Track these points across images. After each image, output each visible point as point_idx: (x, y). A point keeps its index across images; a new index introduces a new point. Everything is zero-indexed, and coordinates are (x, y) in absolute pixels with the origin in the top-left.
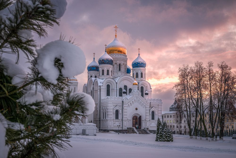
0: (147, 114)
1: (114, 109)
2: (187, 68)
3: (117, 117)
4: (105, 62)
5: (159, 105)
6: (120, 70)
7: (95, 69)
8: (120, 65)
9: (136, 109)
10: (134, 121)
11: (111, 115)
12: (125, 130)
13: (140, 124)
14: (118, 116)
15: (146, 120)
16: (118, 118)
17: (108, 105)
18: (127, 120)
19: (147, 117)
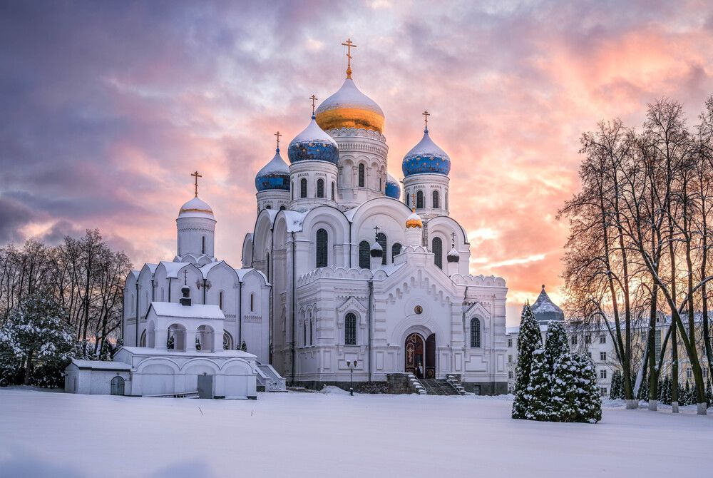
0: (455, 328)
1: (342, 309)
2: (613, 134)
3: (351, 338)
4: (309, 153)
5: (497, 297)
6: (362, 183)
7: (280, 182)
8: (362, 166)
9: (419, 310)
10: (410, 350)
11: (332, 333)
12: (378, 383)
13: (431, 363)
14: (354, 333)
15: (453, 347)
16: (355, 340)
17: (318, 296)
18: (385, 348)
19: (456, 338)
